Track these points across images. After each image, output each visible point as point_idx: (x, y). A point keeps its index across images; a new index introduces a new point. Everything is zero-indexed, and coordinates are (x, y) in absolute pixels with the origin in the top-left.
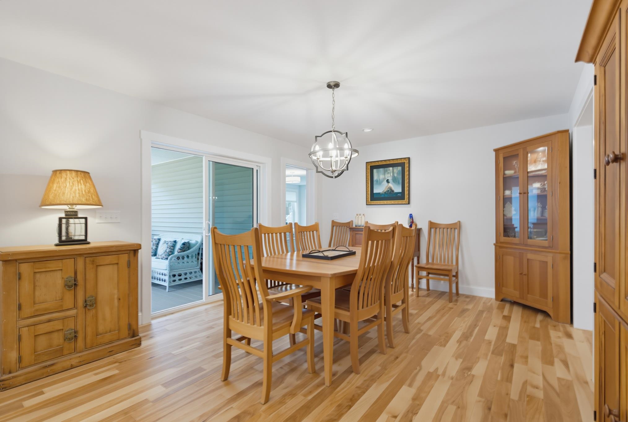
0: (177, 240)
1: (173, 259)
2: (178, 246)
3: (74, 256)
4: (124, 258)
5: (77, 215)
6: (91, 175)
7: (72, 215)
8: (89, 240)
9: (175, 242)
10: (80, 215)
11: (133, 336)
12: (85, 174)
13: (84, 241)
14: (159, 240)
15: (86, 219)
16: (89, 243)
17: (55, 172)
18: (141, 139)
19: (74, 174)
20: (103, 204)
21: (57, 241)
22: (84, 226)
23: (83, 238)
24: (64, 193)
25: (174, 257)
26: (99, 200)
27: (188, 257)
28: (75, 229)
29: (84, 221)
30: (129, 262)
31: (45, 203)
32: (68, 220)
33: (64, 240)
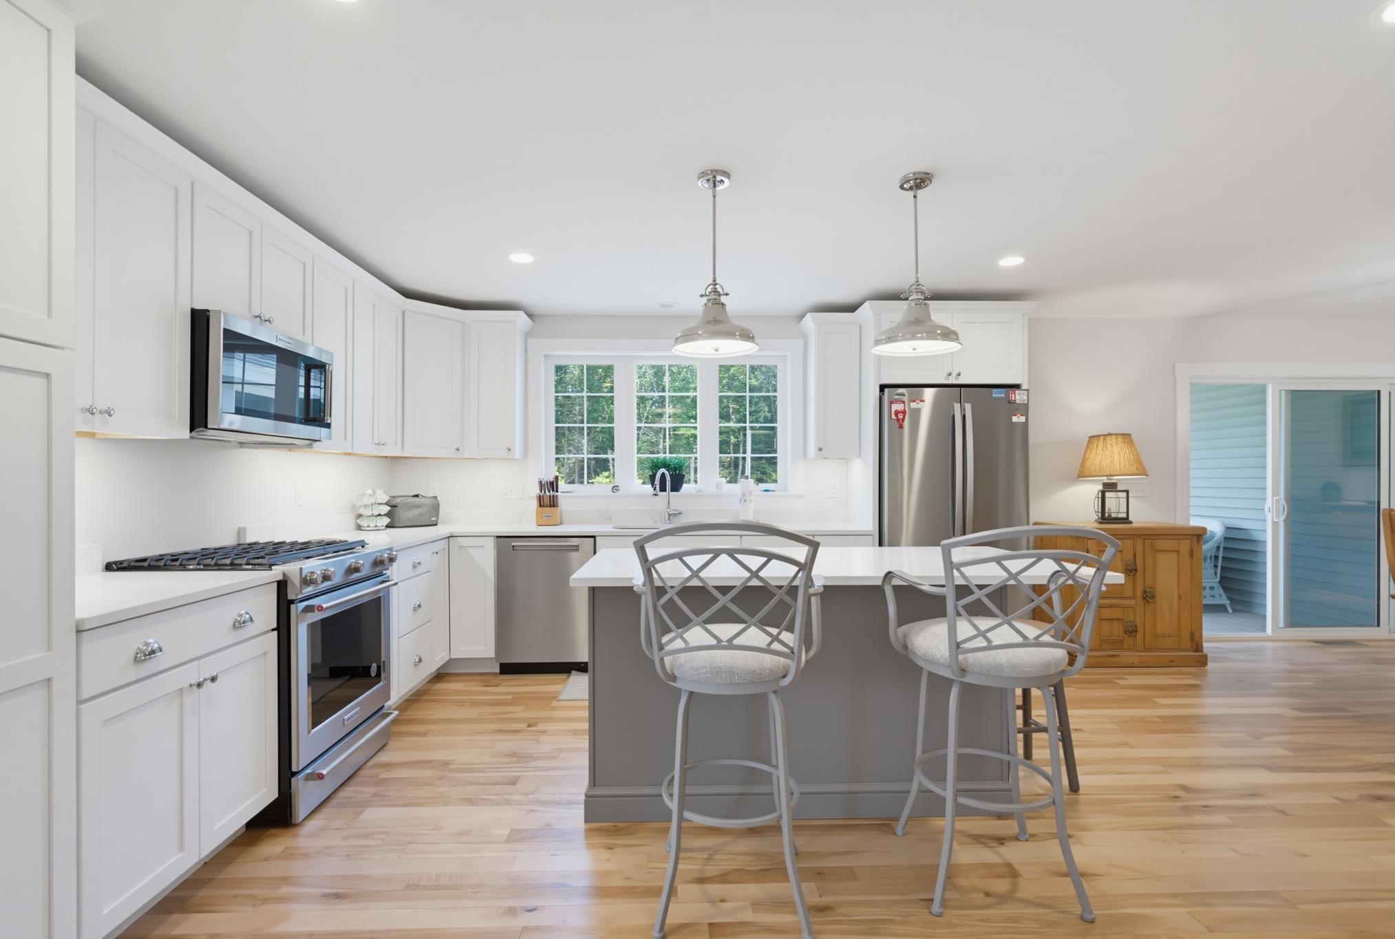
3: (1122, 535)
4: (1185, 545)
5: (1116, 488)
6: (1132, 436)
7: (1110, 487)
8: (1130, 519)
10: (1119, 488)
11: (1197, 651)
12: (1126, 437)
13: (1126, 520)
15: (1127, 492)
16: (1131, 522)
17: (1092, 437)
18: (1175, 377)
19: (1120, 438)
20: (1148, 474)
21: (1097, 519)
22: (1124, 501)
23: (1124, 515)
24: (1106, 463)
26: (1145, 469)
28: (1115, 504)
29: (1124, 494)
30: (1191, 551)
31: (1083, 474)
32: (1108, 495)
33: (1105, 518)
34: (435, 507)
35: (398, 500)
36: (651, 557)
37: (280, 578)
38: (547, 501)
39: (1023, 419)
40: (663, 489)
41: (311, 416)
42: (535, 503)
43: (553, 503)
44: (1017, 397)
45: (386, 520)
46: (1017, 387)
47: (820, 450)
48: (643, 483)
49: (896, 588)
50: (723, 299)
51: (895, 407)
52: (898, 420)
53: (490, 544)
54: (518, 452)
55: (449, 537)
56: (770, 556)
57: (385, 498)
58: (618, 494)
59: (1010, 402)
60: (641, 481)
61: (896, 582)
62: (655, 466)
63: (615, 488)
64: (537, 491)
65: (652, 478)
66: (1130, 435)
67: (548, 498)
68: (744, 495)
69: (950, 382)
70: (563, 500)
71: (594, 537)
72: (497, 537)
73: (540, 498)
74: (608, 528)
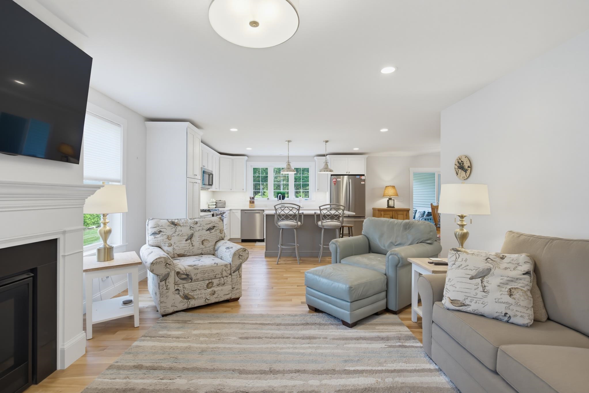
0: (426, 211)
1: (423, 220)
2: (426, 213)
3: (392, 211)
7: (390, 199)
9: (424, 212)
10: (392, 199)
12: (393, 187)
13: (394, 207)
14: (416, 211)
17: (386, 187)
18: (409, 171)
21: (387, 207)
22: (393, 202)
23: (393, 206)
24: (389, 193)
25: (423, 218)
26: (398, 195)
27: (431, 219)
28: (391, 203)
29: (393, 201)
30: (406, 214)
31: (384, 196)
32: (390, 201)
33: (388, 206)
34: (225, 203)
35: (217, 201)
36: (276, 208)
37: (213, 214)
38: (252, 202)
39: (364, 183)
40: (280, 199)
41: (210, 184)
42: (249, 202)
43: (253, 202)
44: (363, 178)
45: (215, 206)
46: (363, 175)
47: (318, 190)
48: (275, 197)
49: (317, 215)
50: (290, 164)
51: (334, 180)
52: (334, 183)
53: (240, 211)
54: (245, 190)
55: (230, 210)
56: (293, 208)
57: (214, 201)
58: (269, 200)
59: (361, 179)
60: (274, 197)
61: (316, 214)
62: (278, 193)
63: (268, 199)
64: (249, 199)
65: (277, 196)
66: (394, 186)
67: (252, 201)
68: (300, 201)
69: (347, 174)
70: (255, 202)
71: (264, 210)
72: (242, 210)
73: (250, 201)
74: (267, 208)
